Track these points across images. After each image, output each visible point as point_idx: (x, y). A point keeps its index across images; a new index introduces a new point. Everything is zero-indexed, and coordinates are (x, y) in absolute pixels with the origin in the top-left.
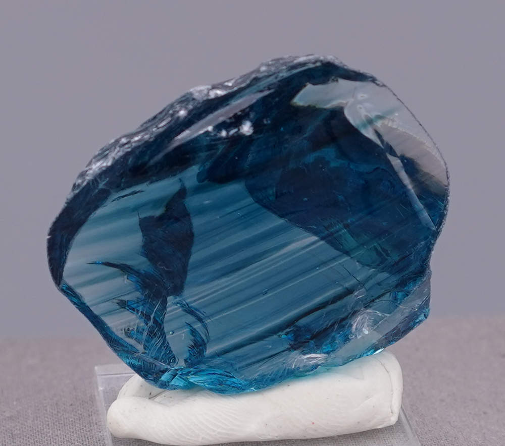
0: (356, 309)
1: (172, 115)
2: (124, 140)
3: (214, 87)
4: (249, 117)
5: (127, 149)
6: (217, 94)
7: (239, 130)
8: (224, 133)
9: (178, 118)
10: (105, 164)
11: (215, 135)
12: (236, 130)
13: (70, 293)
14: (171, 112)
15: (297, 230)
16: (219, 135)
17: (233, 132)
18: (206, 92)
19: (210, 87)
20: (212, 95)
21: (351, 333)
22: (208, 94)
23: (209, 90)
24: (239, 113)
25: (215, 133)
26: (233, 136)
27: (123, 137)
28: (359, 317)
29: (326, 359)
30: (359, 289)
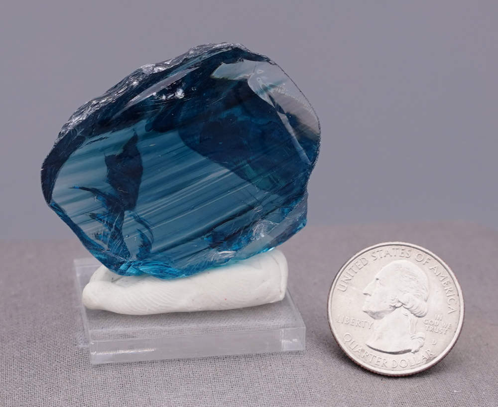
0: (256, 220)
1: (128, 85)
2: (94, 102)
3: (157, 65)
4: (181, 86)
5: (97, 108)
6: (159, 70)
7: (175, 95)
8: (164, 97)
9: (133, 86)
10: (81, 119)
11: (158, 99)
12: (172, 95)
13: (57, 208)
14: (127, 82)
15: (215, 165)
16: (160, 99)
17: (170, 96)
18: (151, 68)
19: (154, 65)
20: (156, 70)
21: (252, 236)
22: (153, 70)
23: (154, 67)
24: (175, 83)
25: (158, 97)
26: (170, 99)
27: (94, 100)
28: (258, 226)
29: (235, 255)
30: (258, 206)
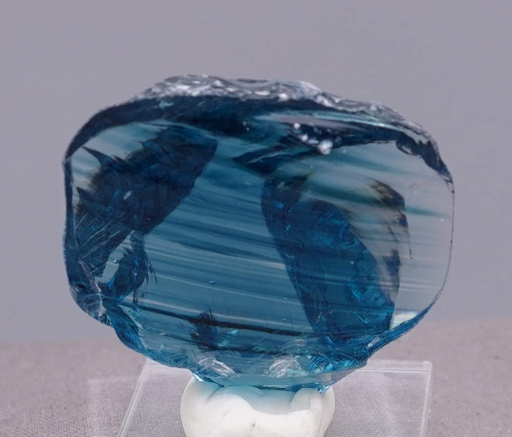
1: (272, 92)
2: (218, 83)
3: (324, 95)
4: (334, 139)
5: (218, 92)
6: (323, 101)
7: (319, 144)
8: (305, 138)
9: (278, 98)
10: (189, 92)
11: (297, 134)
12: (317, 142)
14: (274, 88)
16: (299, 137)
17: (313, 141)
18: (315, 93)
19: (321, 91)
22: (315, 97)
23: (319, 94)
24: (329, 130)
25: (299, 132)
26: (310, 146)
27: (220, 80)
28: (283, 361)
29: (230, 375)
30: (304, 338)
